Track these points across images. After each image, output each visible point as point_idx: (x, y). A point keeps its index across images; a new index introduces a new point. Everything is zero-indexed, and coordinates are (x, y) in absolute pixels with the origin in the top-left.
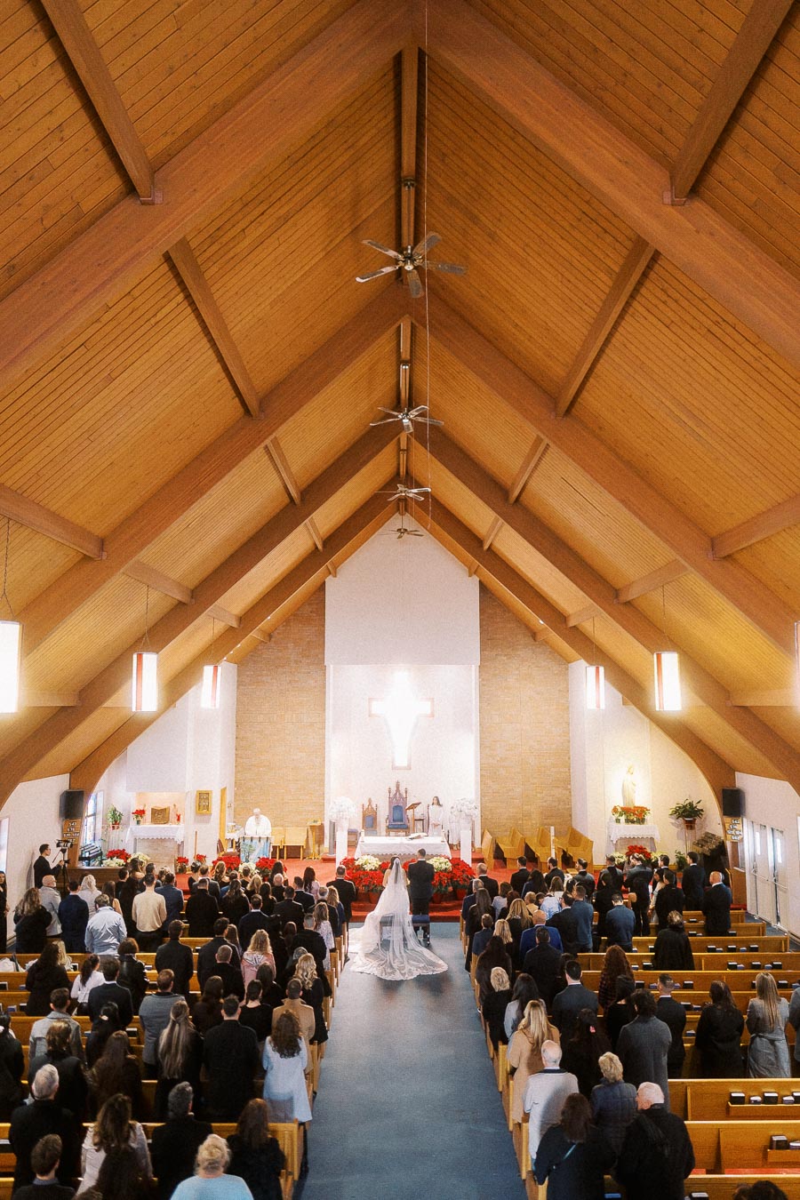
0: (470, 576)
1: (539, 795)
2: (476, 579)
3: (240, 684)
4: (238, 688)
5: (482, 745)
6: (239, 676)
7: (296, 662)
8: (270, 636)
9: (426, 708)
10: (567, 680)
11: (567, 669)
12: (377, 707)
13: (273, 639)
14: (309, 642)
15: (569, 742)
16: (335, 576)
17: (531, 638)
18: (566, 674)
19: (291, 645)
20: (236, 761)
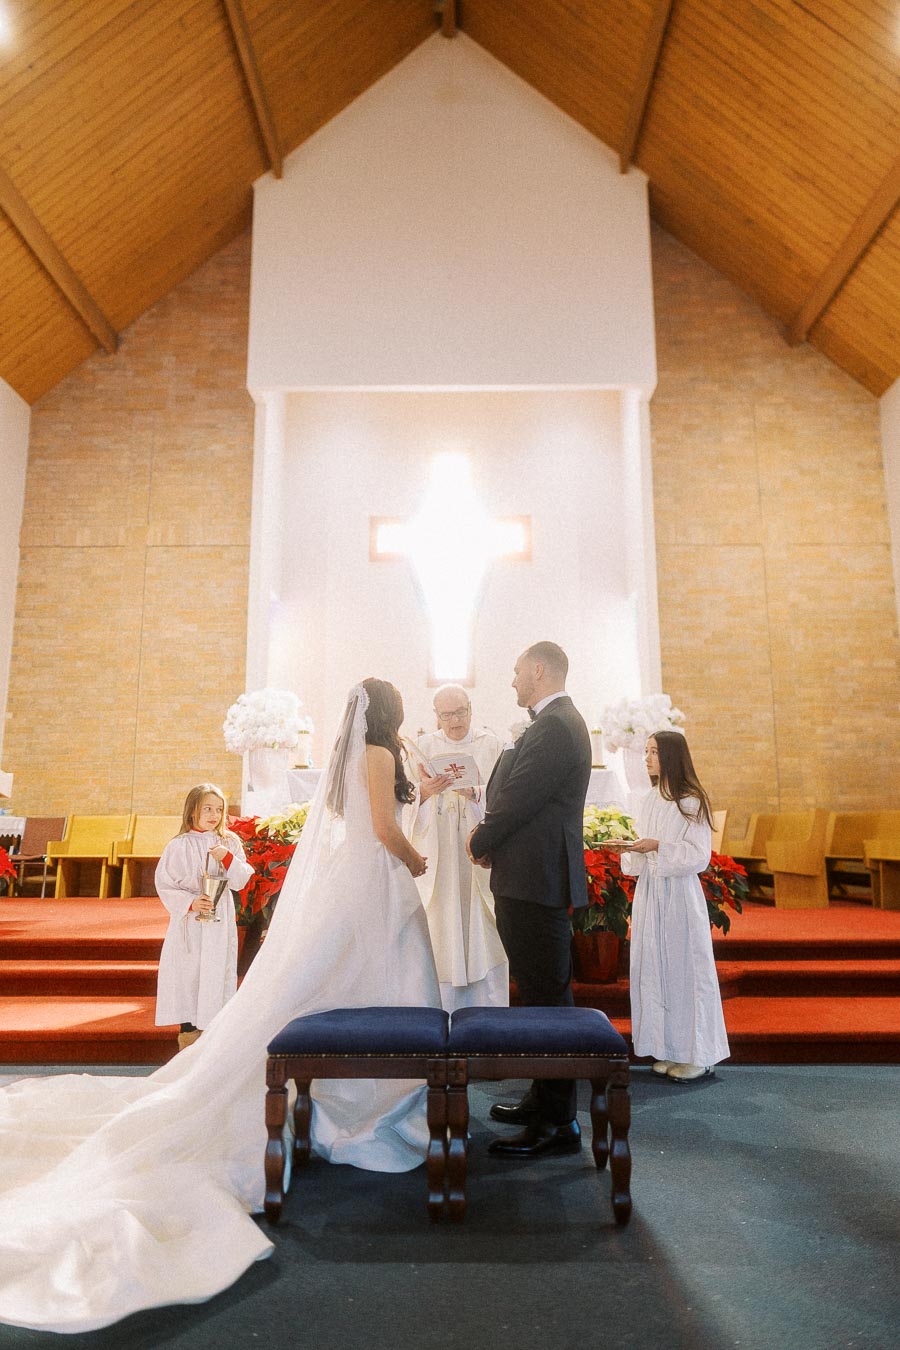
0: (624, 171)
1: (820, 730)
2: (638, 179)
3: (35, 453)
4: (31, 460)
5: (663, 603)
6: (34, 434)
7: (179, 400)
8: (116, 341)
9: (513, 539)
10: (876, 441)
11: (877, 413)
12: (387, 540)
13: (123, 347)
14: (213, 354)
15: (892, 591)
16: (279, 175)
17: (780, 340)
18: (875, 425)
19: (168, 360)
20: (15, 644)
